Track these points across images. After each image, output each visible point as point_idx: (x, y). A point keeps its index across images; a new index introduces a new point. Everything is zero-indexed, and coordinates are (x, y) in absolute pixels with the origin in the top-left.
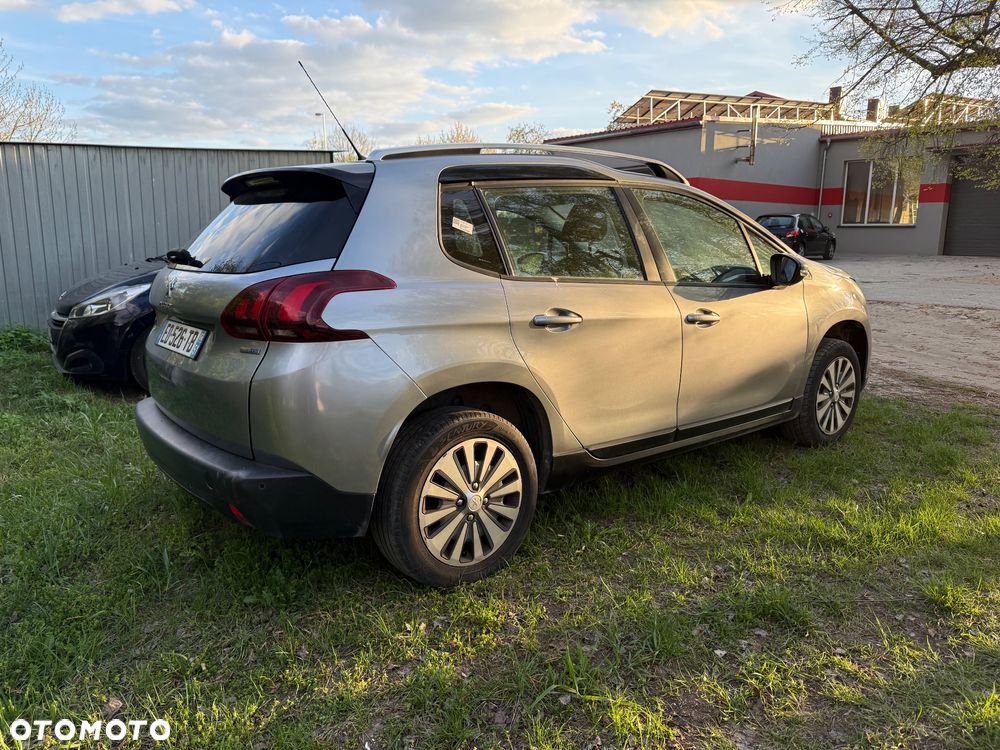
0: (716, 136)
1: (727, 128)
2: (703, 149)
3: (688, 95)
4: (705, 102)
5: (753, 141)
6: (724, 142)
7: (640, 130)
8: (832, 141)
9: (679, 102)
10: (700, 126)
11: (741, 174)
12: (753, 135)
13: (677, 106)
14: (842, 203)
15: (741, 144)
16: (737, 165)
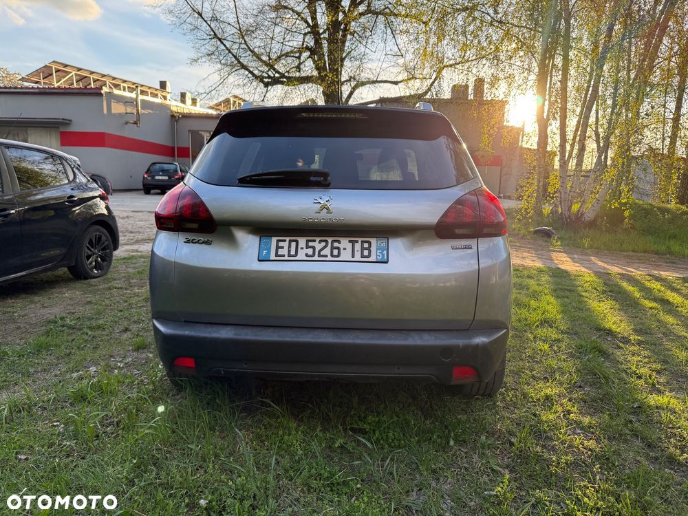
0: (112, 103)
1: (120, 99)
2: (105, 111)
3: (80, 69)
4: (92, 76)
5: (138, 110)
6: (118, 108)
7: (47, 91)
8: (182, 116)
9: (73, 73)
10: (101, 95)
11: (131, 133)
12: (137, 106)
13: (72, 76)
14: (189, 157)
15: (128, 111)
16: (127, 126)
